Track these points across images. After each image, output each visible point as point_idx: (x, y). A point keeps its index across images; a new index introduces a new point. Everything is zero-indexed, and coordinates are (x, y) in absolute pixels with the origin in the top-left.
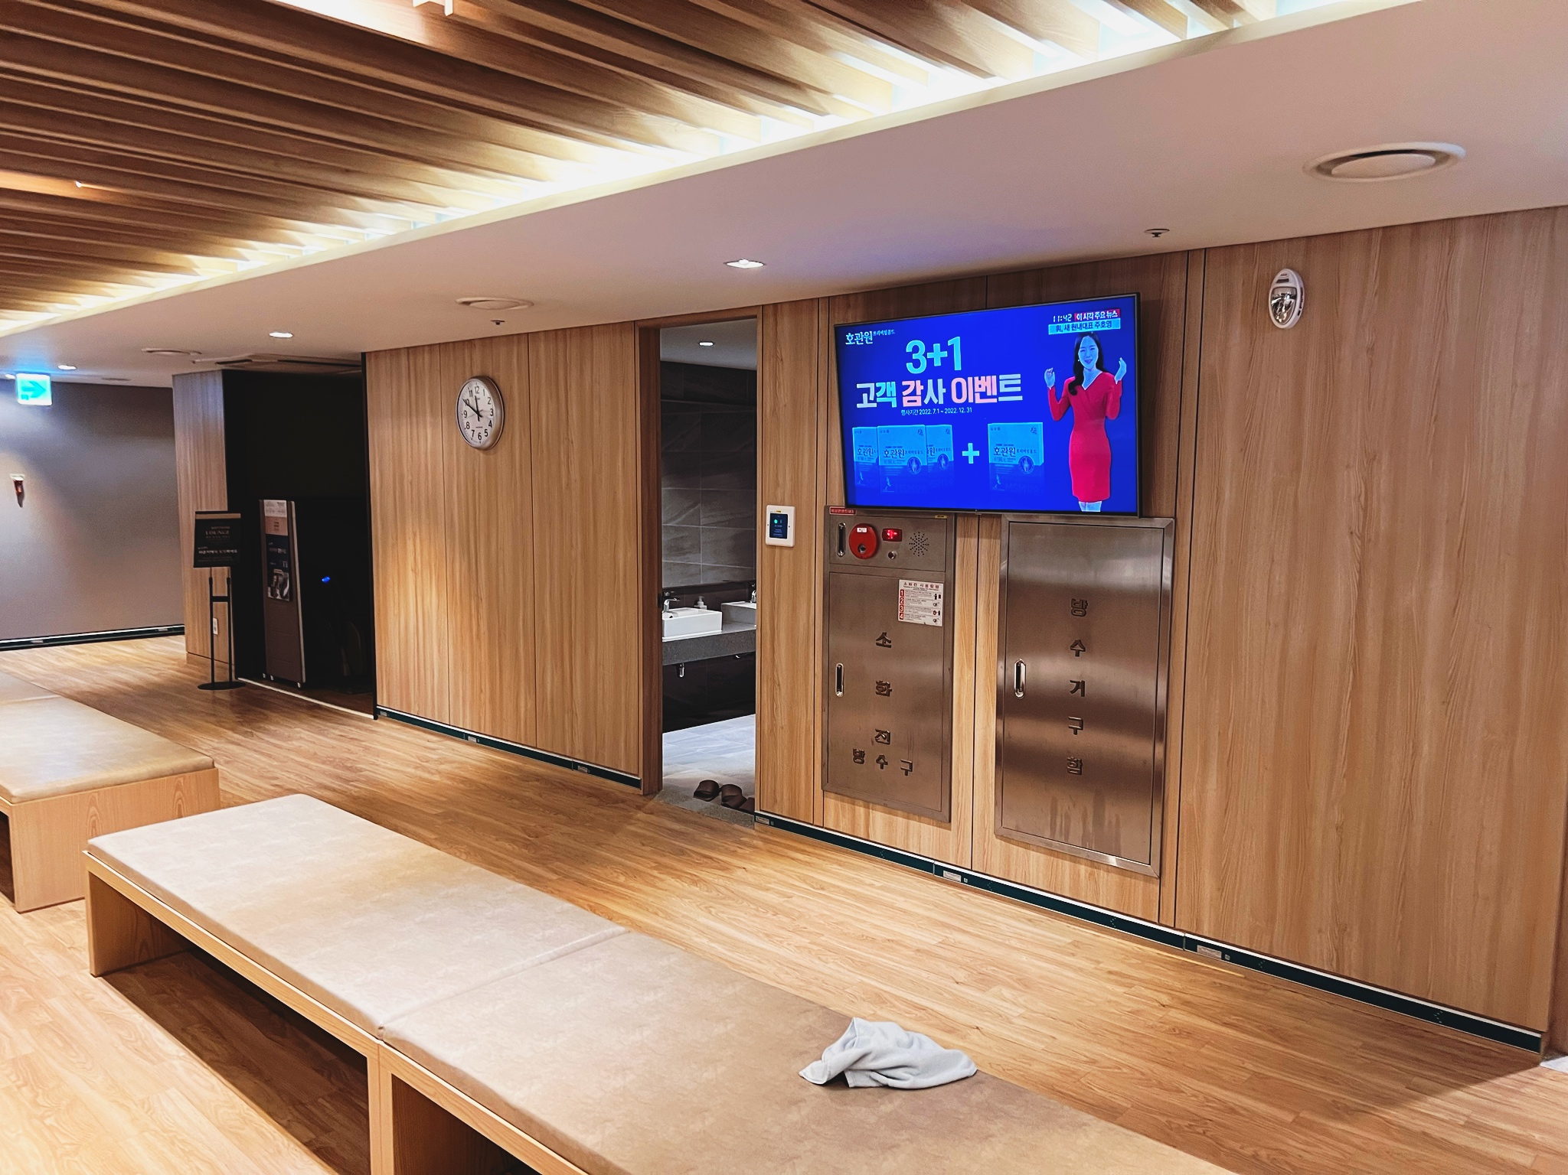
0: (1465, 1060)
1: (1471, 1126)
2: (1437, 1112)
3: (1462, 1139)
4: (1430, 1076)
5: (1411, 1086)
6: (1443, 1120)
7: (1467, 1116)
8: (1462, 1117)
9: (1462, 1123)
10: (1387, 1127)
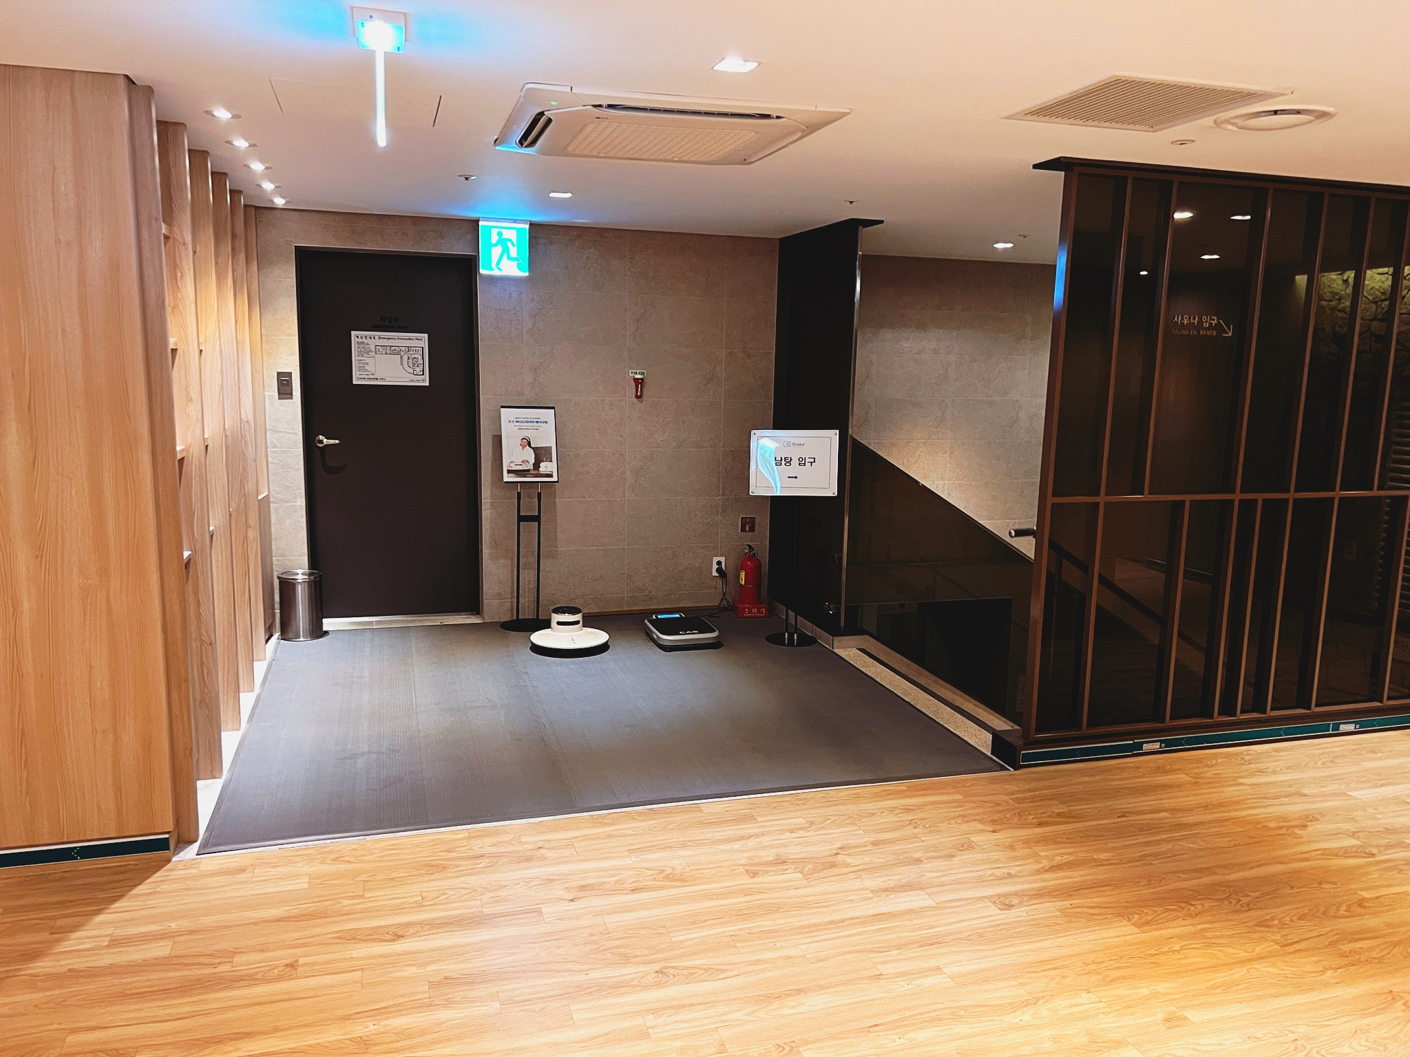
0: (106, 883)
1: (115, 942)
2: (82, 944)
3: (106, 960)
4: (72, 913)
5: (53, 931)
6: (89, 950)
7: (110, 935)
8: (105, 939)
9: (106, 943)
10: (33, 983)
